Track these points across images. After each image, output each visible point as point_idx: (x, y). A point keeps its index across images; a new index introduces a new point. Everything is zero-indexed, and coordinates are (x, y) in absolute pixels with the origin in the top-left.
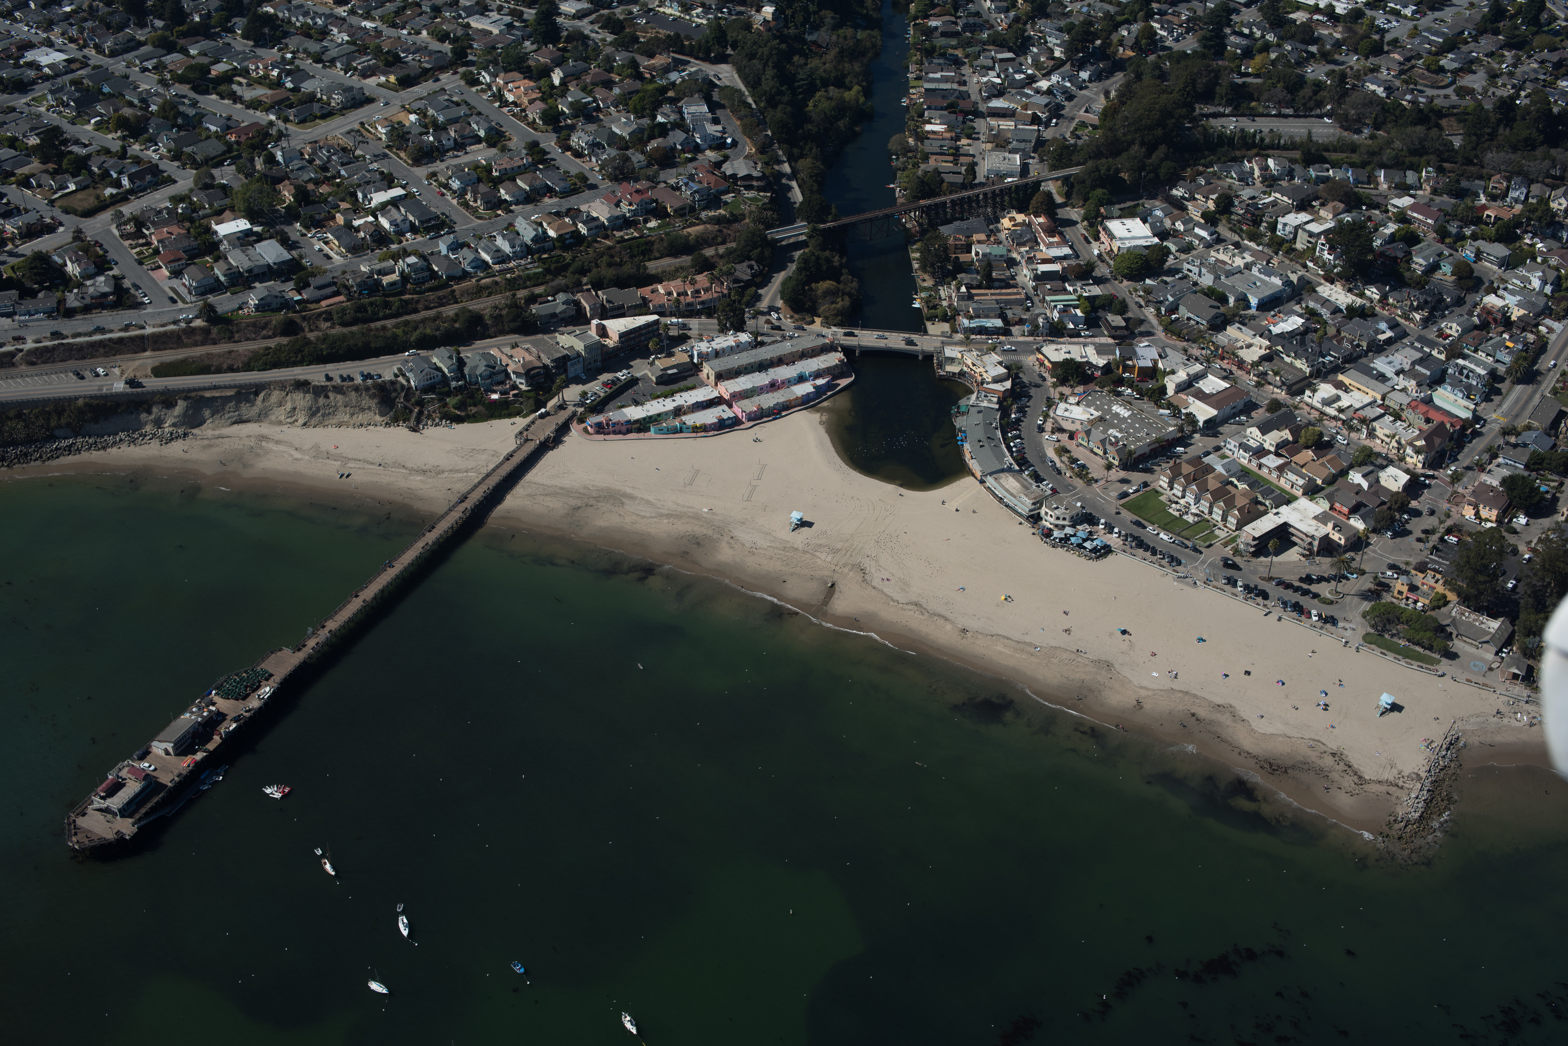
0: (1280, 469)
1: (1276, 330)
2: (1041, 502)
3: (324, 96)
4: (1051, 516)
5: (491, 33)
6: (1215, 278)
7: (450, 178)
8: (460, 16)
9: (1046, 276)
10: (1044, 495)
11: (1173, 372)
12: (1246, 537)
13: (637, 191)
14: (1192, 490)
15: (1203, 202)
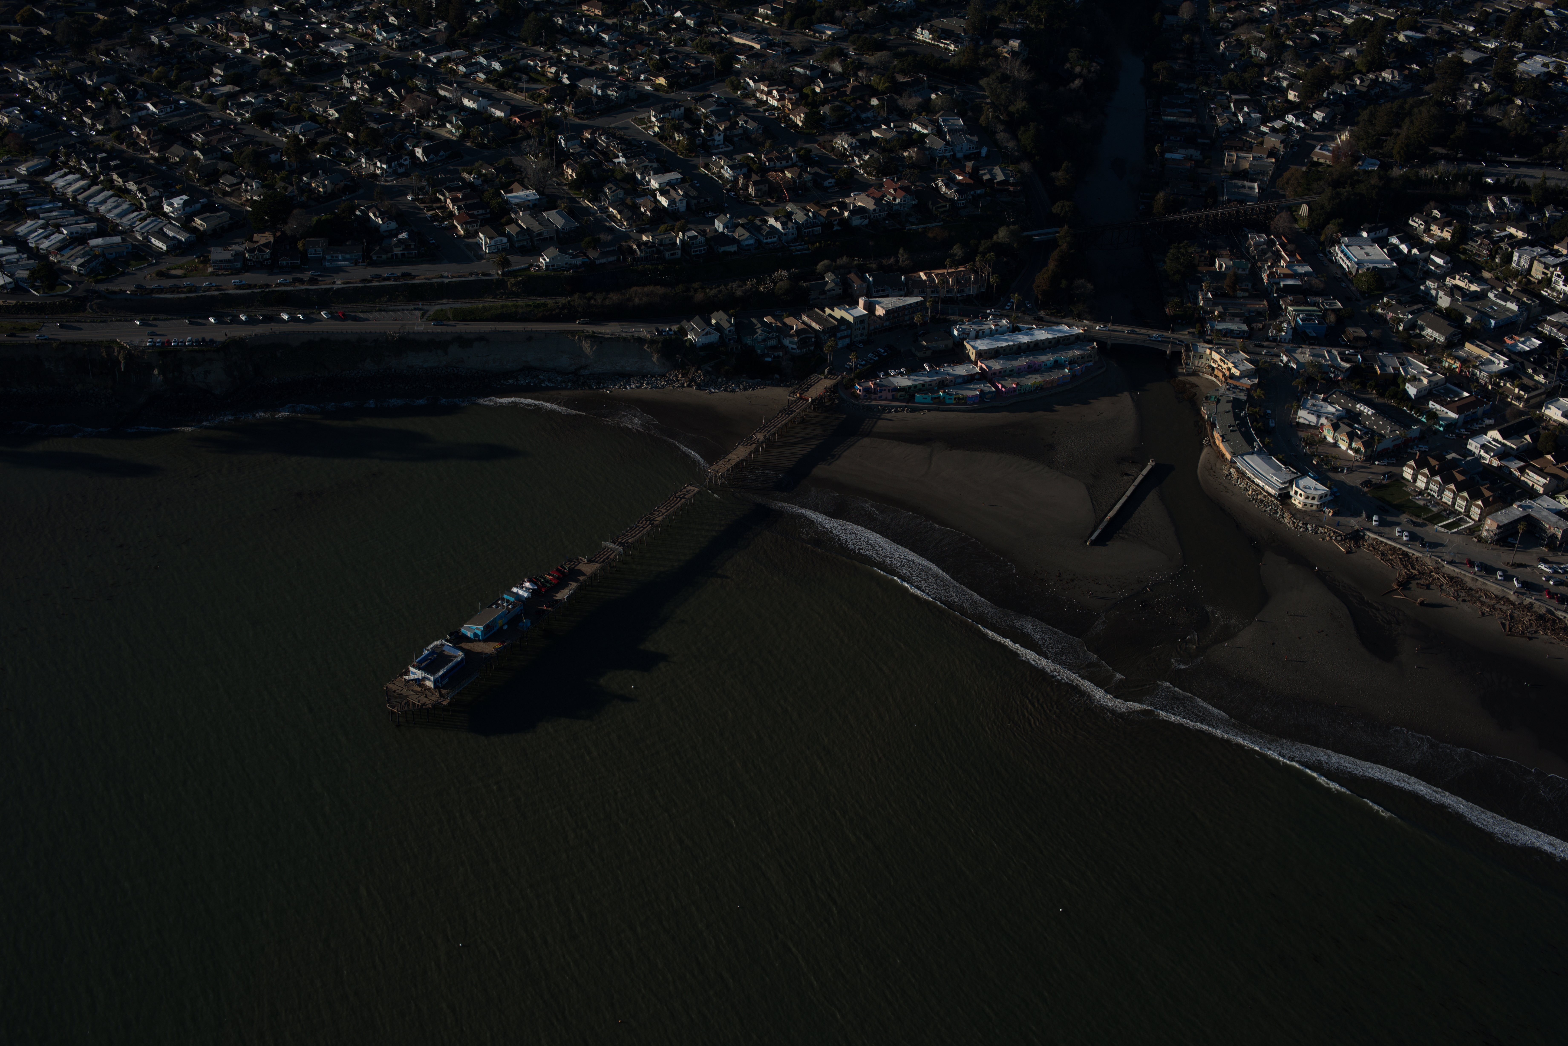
0: (1521, 470)
2: (1291, 482)
3: (600, 93)
4: (1301, 495)
5: (753, 48)
6: (1452, 301)
7: (723, 167)
8: (722, 31)
9: (1288, 289)
10: (1294, 476)
11: (1414, 379)
12: (1490, 525)
13: (901, 188)
14: (1436, 482)
15: (1438, 233)
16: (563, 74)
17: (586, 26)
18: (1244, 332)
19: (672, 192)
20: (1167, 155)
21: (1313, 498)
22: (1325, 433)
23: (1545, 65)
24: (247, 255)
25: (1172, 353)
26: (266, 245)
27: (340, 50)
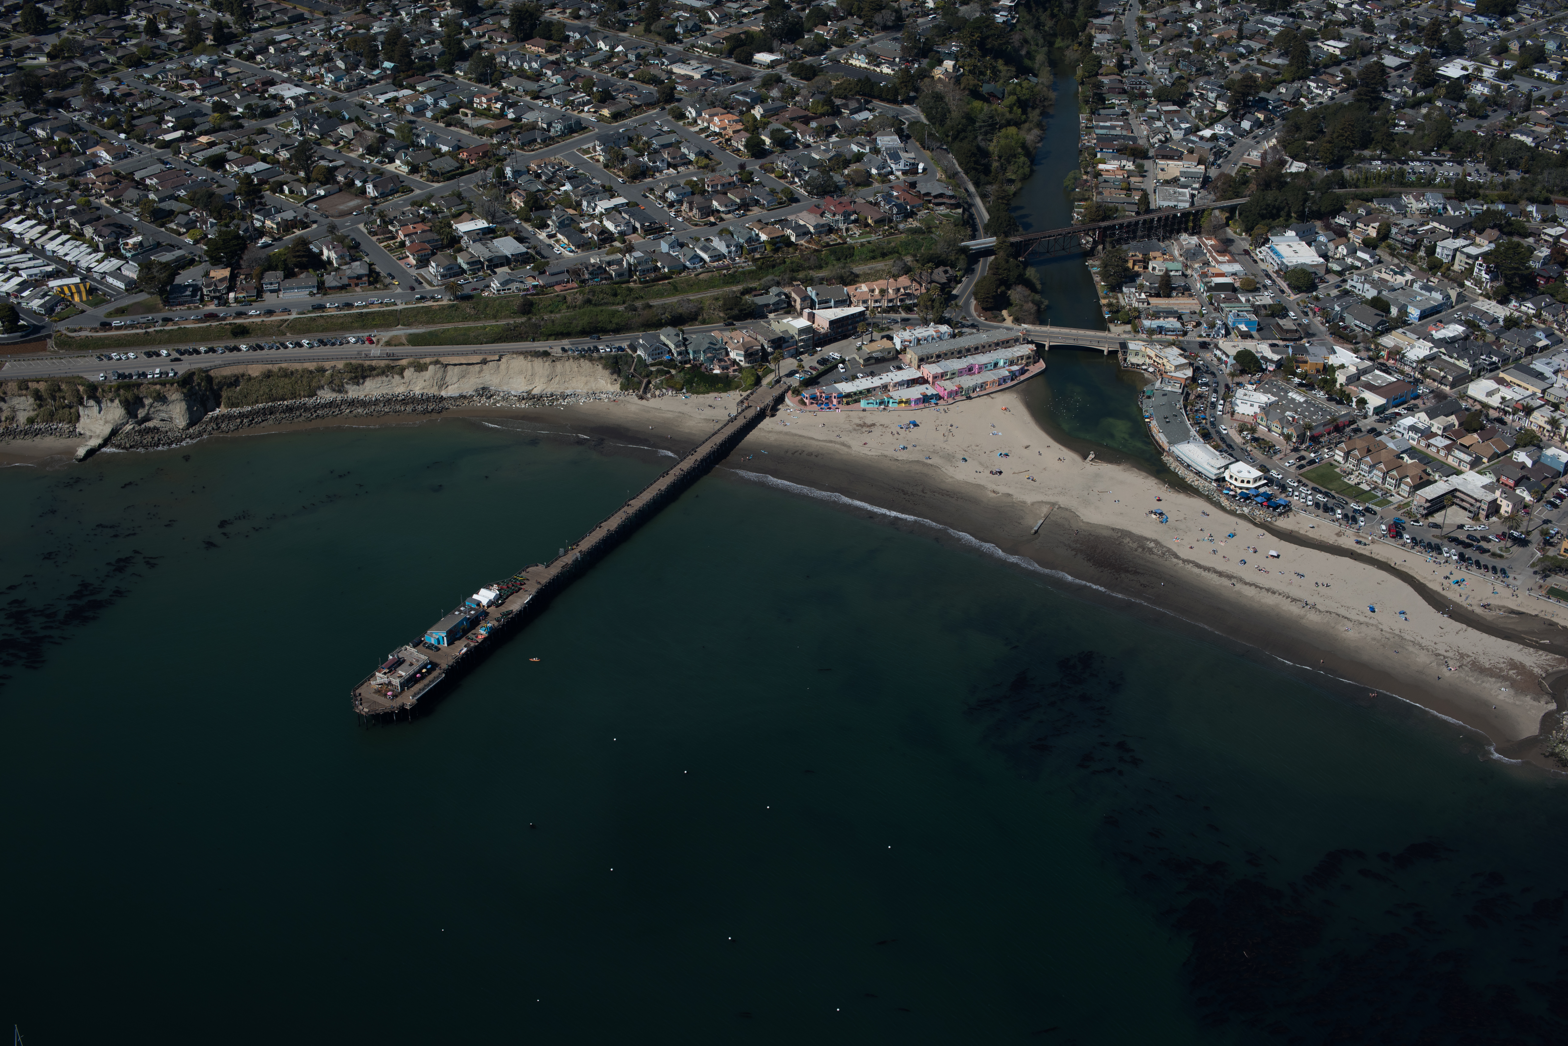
0: (1448, 449)
1: (1438, 335)
2: (1226, 467)
3: (545, 125)
4: (1236, 479)
5: (693, 77)
6: (1378, 293)
7: (667, 191)
8: (663, 63)
9: (1220, 287)
10: (1228, 462)
11: (1343, 367)
12: (1419, 500)
13: (840, 205)
14: (1366, 462)
15: (1364, 229)
16: (508, 109)
17: (529, 63)
18: (1178, 329)
19: (618, 216)
20: (1101, 166)
21: (1248, 482)
22: (1259, 421)
23: (1464, 68)
25: (1109, 352)
26: (222, 280)
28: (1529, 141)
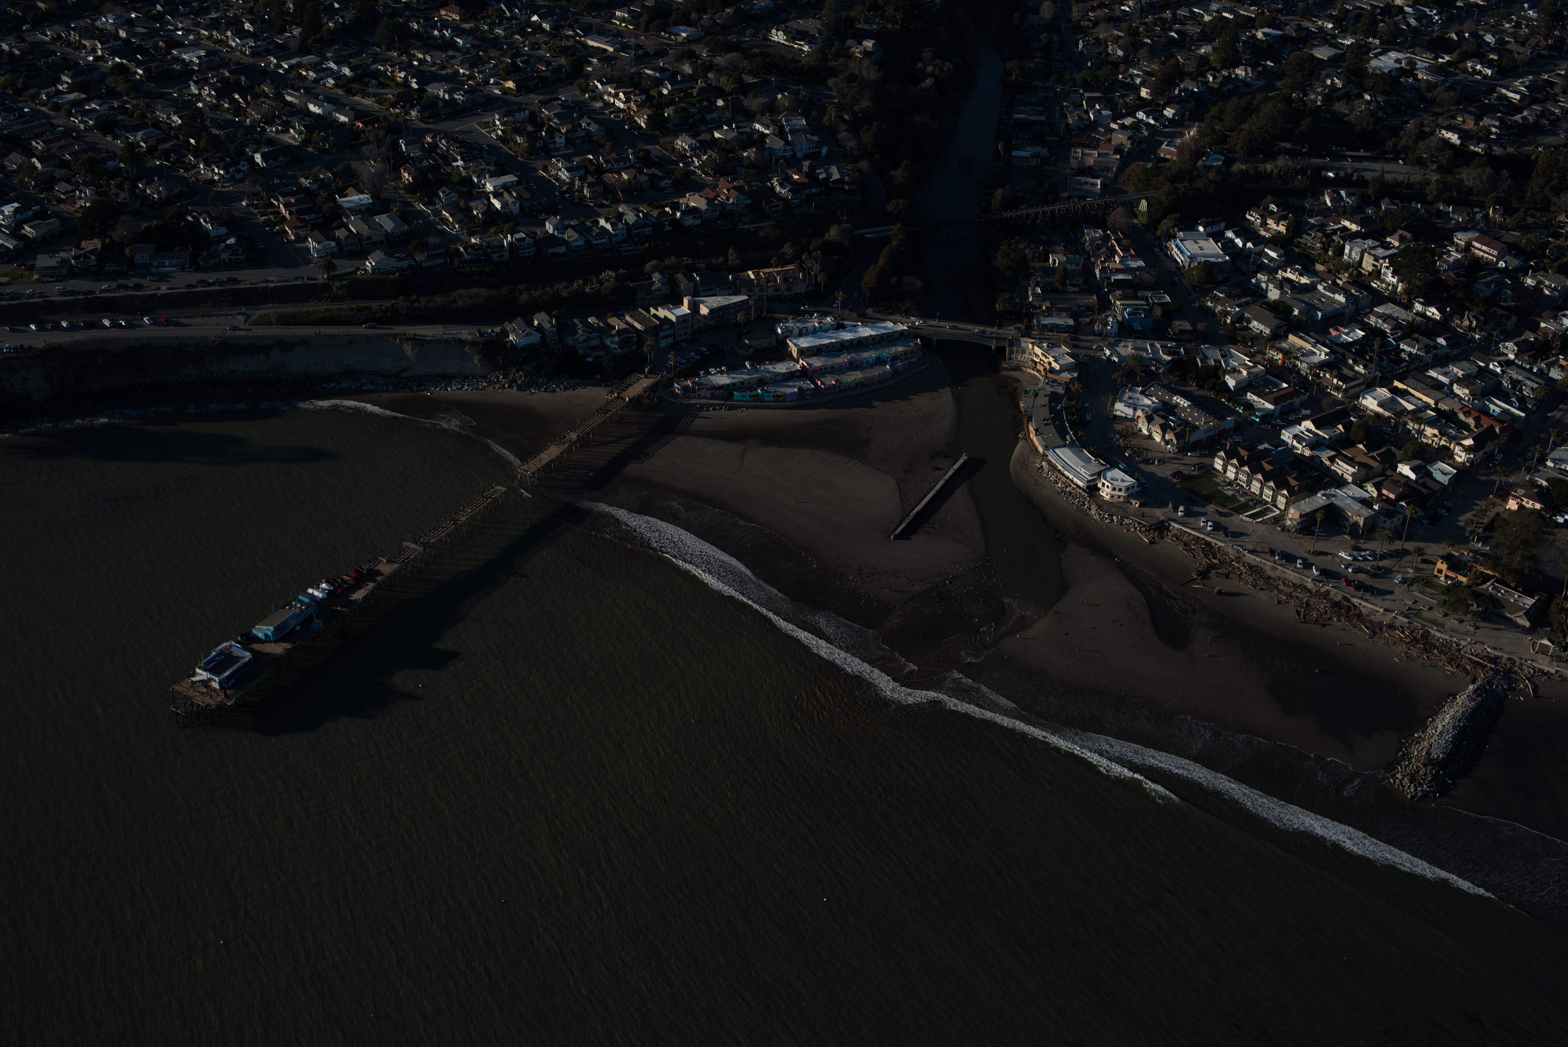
0: (1332, 459)
2: (1099, 474)
3: (447, 97)
4: (1108, 487)
5: (606, 50)
6: (1281, 294)
7: (560, 170)
8: (577, 34)
9: (1119, 284)
10: (1102, 468)
11: (1235, 370)
12: (1293, 514)
13: (734, 188)
14: (1245, 472)
15: (1274, 226)
16: (412, 78)
17: (440, 31)
18: (1070, 326)
19: (506, 195)
20: (1015, 153)
21: (1120, 490)
22: (1140, 425)
23: (1398, 61)
24: (73, 261)
25: (998, 348)
26: (92, 252)
27: (191, 57)
28: (1454, 138)
